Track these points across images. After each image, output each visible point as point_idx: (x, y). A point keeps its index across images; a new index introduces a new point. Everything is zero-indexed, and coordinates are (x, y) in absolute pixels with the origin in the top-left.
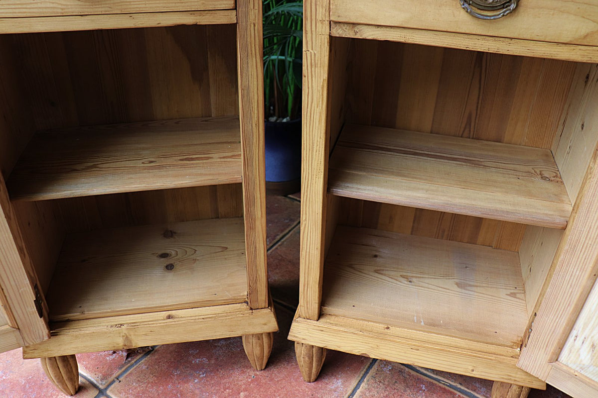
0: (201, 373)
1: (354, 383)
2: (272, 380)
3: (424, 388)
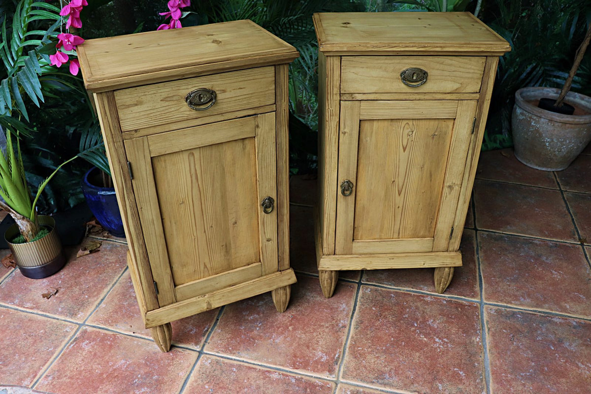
3: (393, 296)
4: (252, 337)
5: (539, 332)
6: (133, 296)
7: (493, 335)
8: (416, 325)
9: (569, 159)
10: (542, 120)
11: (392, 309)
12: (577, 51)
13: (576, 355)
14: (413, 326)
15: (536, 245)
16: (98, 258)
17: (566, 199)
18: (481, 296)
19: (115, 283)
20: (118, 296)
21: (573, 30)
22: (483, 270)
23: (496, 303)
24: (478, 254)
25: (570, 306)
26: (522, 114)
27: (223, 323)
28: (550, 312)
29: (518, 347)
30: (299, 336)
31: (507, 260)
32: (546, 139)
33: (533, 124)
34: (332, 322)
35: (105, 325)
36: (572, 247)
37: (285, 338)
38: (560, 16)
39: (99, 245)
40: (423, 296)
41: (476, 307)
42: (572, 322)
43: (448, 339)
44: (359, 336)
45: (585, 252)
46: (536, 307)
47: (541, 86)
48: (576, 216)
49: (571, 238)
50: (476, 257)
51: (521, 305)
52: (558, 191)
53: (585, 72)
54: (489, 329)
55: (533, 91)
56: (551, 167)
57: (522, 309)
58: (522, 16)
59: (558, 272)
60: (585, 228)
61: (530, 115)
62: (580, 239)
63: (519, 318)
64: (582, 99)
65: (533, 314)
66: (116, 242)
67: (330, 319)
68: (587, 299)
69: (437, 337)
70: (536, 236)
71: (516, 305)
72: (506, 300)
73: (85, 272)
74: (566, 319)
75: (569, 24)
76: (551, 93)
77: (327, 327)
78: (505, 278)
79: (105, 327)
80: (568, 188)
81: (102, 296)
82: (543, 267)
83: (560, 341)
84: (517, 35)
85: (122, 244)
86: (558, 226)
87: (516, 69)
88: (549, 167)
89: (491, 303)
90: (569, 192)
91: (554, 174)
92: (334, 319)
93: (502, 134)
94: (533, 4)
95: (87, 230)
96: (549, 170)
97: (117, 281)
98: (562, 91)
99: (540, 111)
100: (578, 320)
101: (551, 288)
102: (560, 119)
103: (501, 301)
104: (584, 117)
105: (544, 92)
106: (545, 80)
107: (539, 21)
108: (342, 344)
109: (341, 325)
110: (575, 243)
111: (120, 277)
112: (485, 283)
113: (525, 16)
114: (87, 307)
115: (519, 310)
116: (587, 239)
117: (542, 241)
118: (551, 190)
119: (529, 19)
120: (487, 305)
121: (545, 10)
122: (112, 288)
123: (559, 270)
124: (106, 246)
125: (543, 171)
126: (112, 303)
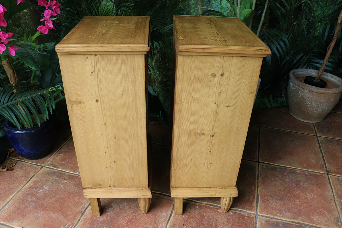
0: (105, 224)
1: (170, 212)
2: (136, 219)
3: (197, 208)
6: (28, 201)
9: (322, 116)
10: (306, 90)
11: (196, 217)
12: (328, 47)
15: (298, 174)
16: (12, 173)
17: (319, 142)
18: (257, 210)
19: (19, 191)
20: (19, 200)
21: (326, 34)
22: (260, 191)
23: (266, 215)
24: (258, 179)
25: (316, 218)
26: (293, 86)
27: (83, 222)
28: (303, 222)
31: (277, 184)
32: (308, 103)
33: (300, 93)
34: (154, 225)
35: (4, 222)
36: (321, 176)
38: (318, 25)
39: (14, 165)
40: (217, 209)
41: (252, 218)
45: (329, 180)
46: (293, 219)
47: (307, 68)
48: (325, 153)
49: (321, 169)
50: (256, 181)
51: (283, 217)
52: (315, 136)
53: (334, 61)
55: (301, 72)
56: (311, 121)
57: (284, 220)
59: (310, 194)
60: (331, 163)
61: (298, 87)
62: (327, 170)
63: (281, 226)
64: (332, 77)
65: (291, 224)
66: (26, 162)
67: (153, 223)
68: (328, 214)
70: (298, 167)
71: (280, 217)
72: (274, 213)
75: (324, 31)
76: (313, 73)
78: (274, 197)
79: (4, 223)
80: (321, 134)
81: (8, 200)
82: (301, 190)
84: (290, 37)
85: (30, 164)
86: (313, 161)
87: (290, 58)
89: (263, 215)
90: (322, 137)
91: (313, 124)
92: (155, 223)
93: (282, 98)
94: (300, 17)
95: (8, 154)
96: (310, 122)
97: (21, 189)
98: (319, 72)
99: (304, 85)
101: (304, 205)
102: (316, 90)
103: (270, 214)
104: (332, 90)
105: (308, 72)
106: (310, 65)
107: (304, 28)
110: (323, 173)
111: (23, 187)
112: (260, 200)
113: (296, 24)
115: (281, 221)
116: (331, 170)
117: (301, 171)
118: (310, 136)
119: (298, 26)
120: (260, 217)
121: (308, 21)
122: (16, 195)
123: (311, 192)
124: (19, 165)
125: (307, 122)
126: (14, 206)
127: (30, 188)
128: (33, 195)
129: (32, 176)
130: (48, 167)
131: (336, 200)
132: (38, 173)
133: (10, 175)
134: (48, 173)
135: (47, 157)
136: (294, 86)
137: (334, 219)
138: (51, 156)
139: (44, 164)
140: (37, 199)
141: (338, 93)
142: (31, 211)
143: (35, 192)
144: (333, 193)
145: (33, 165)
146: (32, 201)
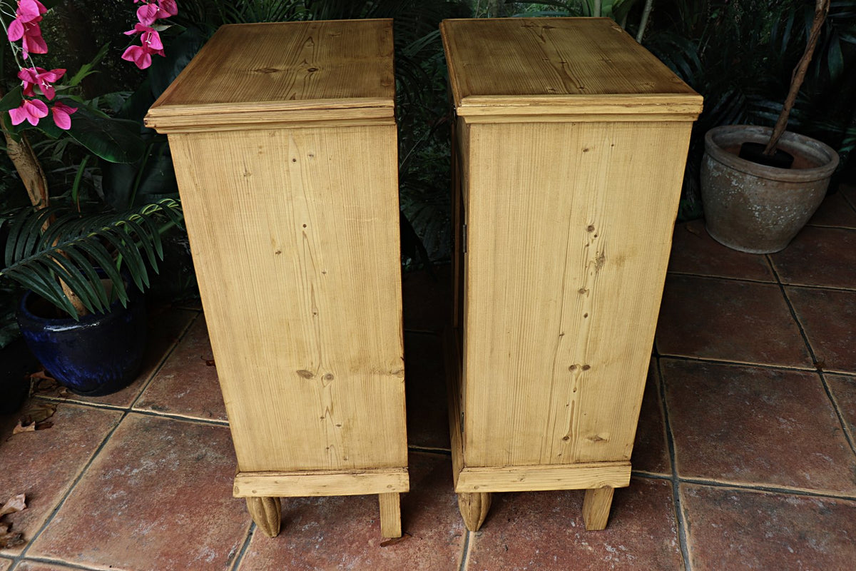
4: (308, 562)
5: (768, 524)
6: (109, 500)
7: (697, 535)
8: (574, 525)
9: (788, 235)
10: (748, 177)
12: (795, 70)
13: (829, 560)
14: (569, 526)
15: (751, 375)
16: (49, 435)
17: (788, 298)
18: (673, 469)
19: (79, 478)
20: (84, 501)
21: (786, 38)
22: (673, 424)
23: (697, 479)
24: (663, 396)
25: (810, 475)
26: (716, 168)
27: (260, 539)
28: (782, 487)
29: (738, 552)
30: (385, 556)
31: (709, 404)
32: (755, 206)
33: (734, 183)
35: (60, 556)
36: (805, 376)
37: (364, 560)
38: (768, 18)
39: (52, 412)
41: (667, 488)
42: (816, 502)
43: (626, 546)
44: (483, 550)
45: (824, 384)
46: (759, 481)
47: (742, 124)
48: (806, 324)
49: (802, 362)
50: (661, 402)
51: (737, 479)
52: (775, 286)
53: (805, 102)
54: (689, 524)
55: (730, 132)
56: (762, 249)
57: (738, 487)
58: (712, 18)
59: (788, 420)
60: (821, 345)
61: (729, 170)
62: (815, 363)
63: (735, 501)
64: (804, 142)
65: (756, 494)
68: (835, 462)
69: (609, 544)
70: (750, 361)
71: (728, 479)
72: (713, 472)
73: (26, 461)
74: (808, 499)
75: (781, 30)
76: (756, 133)
77: (431, 537)
78: (708, 435)
79: (59, 559)
80: (790, 279)
81: (55, 503)
82: (765, 412)
83: (802, 537)
84: (705, 48)
85: (91, 408)
86: (781, 343)
88: (759, 249)
89: (690, 479)
90: (794, 286)
91: (767, 257)
94: (727, 0)
95: (32, 387)
96: (760, 252)
97: (82, 473)
98: (773, 131)
99: (744, 163)
100: (825, 499)
101: (779, 447)
102: (775, 175)
103: (705, 474)
104: (810, 172)
105: (746, 132)
106: (747, 114)
107: (736, 25)
108: (456, 565)
109: (452, 532)
110: (809, 369)
111: (87, 466)
112: (677, 445)
113: (717, 18)
114: (28, 525)
115: (733, 488)
116: (826, 362)
117: (759, 369)
118: (765, 285)
119: (721, 23)
120: (684, 483)
121: (745, 10)
122: (72, 487)
123: (790, 417)
124: (63, 412)
125: (751, 254)
126: (74, 515)
127: (106, 467)
128: (117, 483)
129: (104, 438)
130: (140, 410)
131: (846, 428)
132: (118, 428)
133: (47, 440)
134: (145, 425)
135: (133, 386)
136: (718, 167)
137: (848, 472)
138: (144, 382)
139: (130, 404)
140: (131, 493)
141: (823, 179)
142: (121, 525)
143: (120, 476)
144: (838, 414)
145: (100, 409)
146: (120, 500)
